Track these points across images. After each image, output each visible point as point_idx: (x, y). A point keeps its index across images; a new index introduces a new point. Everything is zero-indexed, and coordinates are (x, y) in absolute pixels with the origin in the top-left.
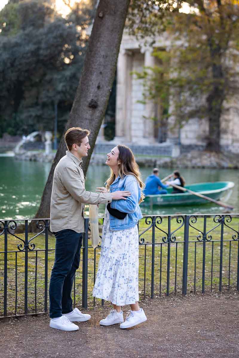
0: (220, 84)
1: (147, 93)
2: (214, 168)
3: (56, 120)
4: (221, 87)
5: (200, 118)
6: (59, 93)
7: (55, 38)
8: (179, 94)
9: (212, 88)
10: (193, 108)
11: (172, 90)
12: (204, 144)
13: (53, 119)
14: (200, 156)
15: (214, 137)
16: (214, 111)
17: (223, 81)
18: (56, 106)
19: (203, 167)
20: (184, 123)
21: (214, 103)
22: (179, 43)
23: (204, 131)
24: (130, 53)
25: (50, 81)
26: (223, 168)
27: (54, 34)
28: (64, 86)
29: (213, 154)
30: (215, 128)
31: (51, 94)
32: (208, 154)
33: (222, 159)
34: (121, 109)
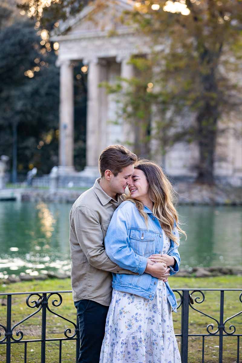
0: (212, 99)
1: (120, 112)
2: (206, 205)
3: (15, 147)
4: (213, 103)
5: (189, 142)
6: (18, 113)
7: (13, 45)
8: (163, 112)
9: (201, 104)
10: (180, 130)
11: (154, 108)
12: (195, 174)
13: (11, 145)
14: (189, 189)
15: (205, 165)
16: (204, 132)
17: (214, 95)
18: (15, 129)
19: (193, 204)
20: (167, 148)
21: (204, 123)
22: (158, 48)
23: (193, 158)
24: (104, 62)
25: (7, 99)
26: (217, 205)
27: (12, 41)
28: (25, 105)
29: (205, 187)
30: (206, 155)
31: (9, 114)
32: (199, 187)
33: (217, 194)
34: (93, 132)
